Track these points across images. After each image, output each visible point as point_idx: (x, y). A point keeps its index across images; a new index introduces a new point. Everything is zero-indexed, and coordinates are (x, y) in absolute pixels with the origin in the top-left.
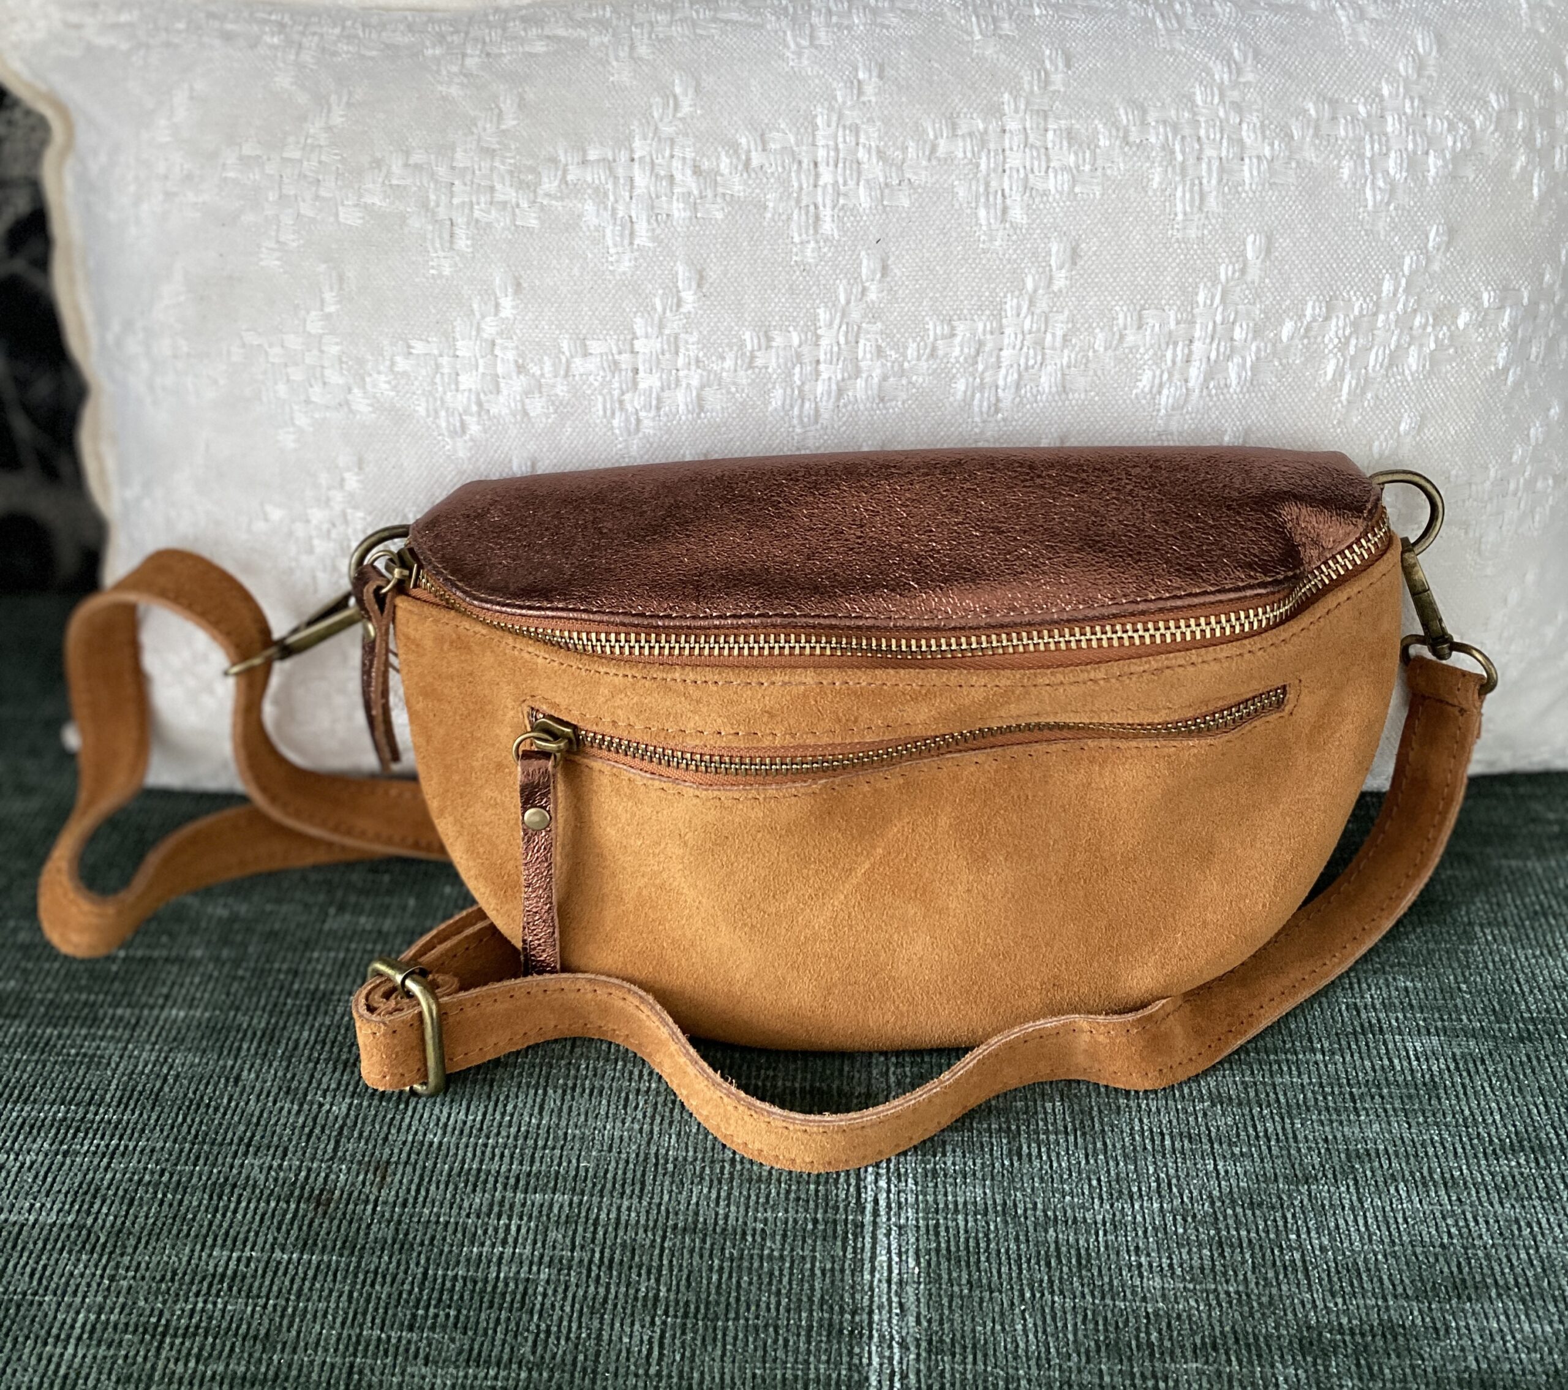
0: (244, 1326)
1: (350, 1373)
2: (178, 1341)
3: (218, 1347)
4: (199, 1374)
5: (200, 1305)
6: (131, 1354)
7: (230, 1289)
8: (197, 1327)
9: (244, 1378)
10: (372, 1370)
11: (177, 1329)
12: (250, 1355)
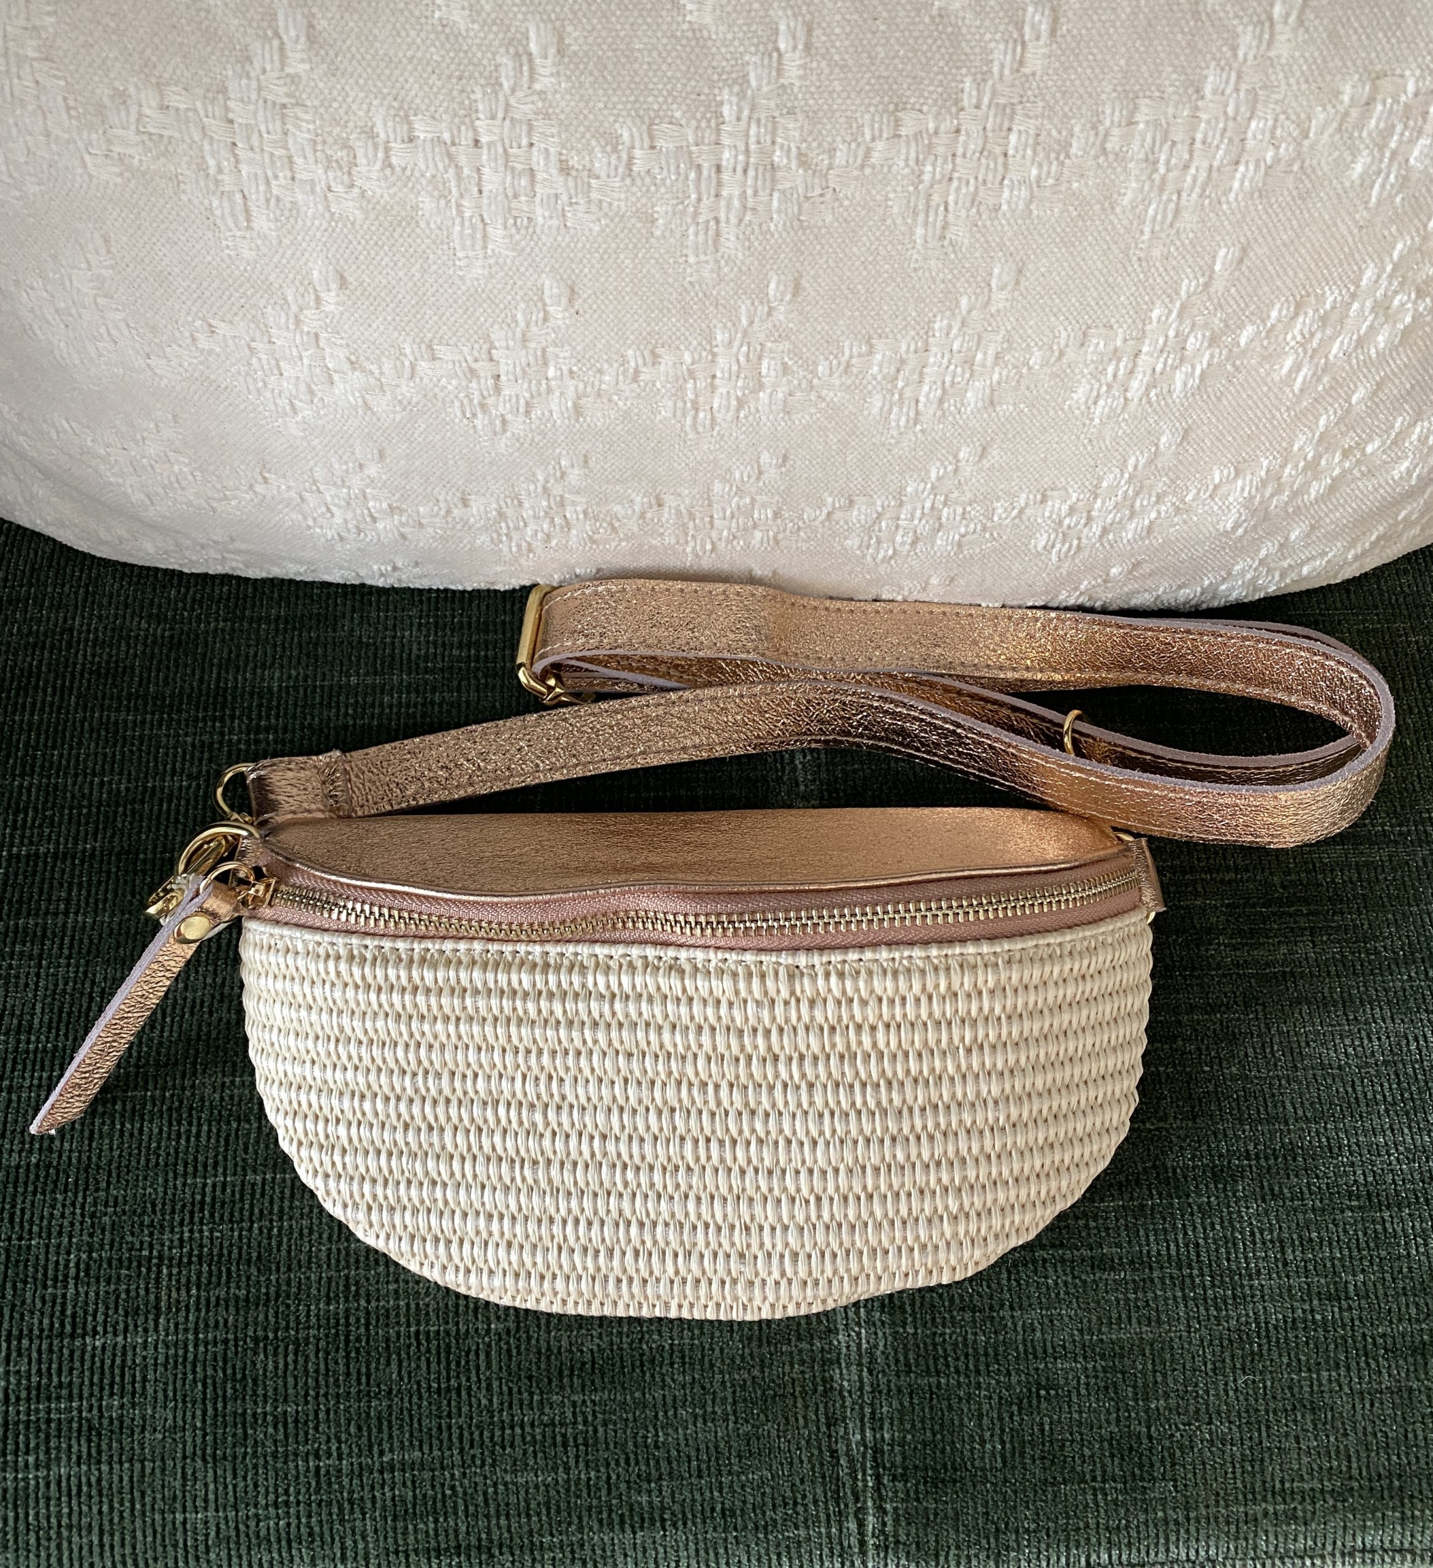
0: (236, 1251)
1: (347, 1287)
2: (175, 1271)
3: (215, 1272)
4: (203, 1301)
5: (186, 1235)
6: (133, 1287)
7: (212, 1215)
8: (190, 1255)
9: (247, 1300)
10: (368, 1279)
11: (171, 1259)
12: (248, 1278)
